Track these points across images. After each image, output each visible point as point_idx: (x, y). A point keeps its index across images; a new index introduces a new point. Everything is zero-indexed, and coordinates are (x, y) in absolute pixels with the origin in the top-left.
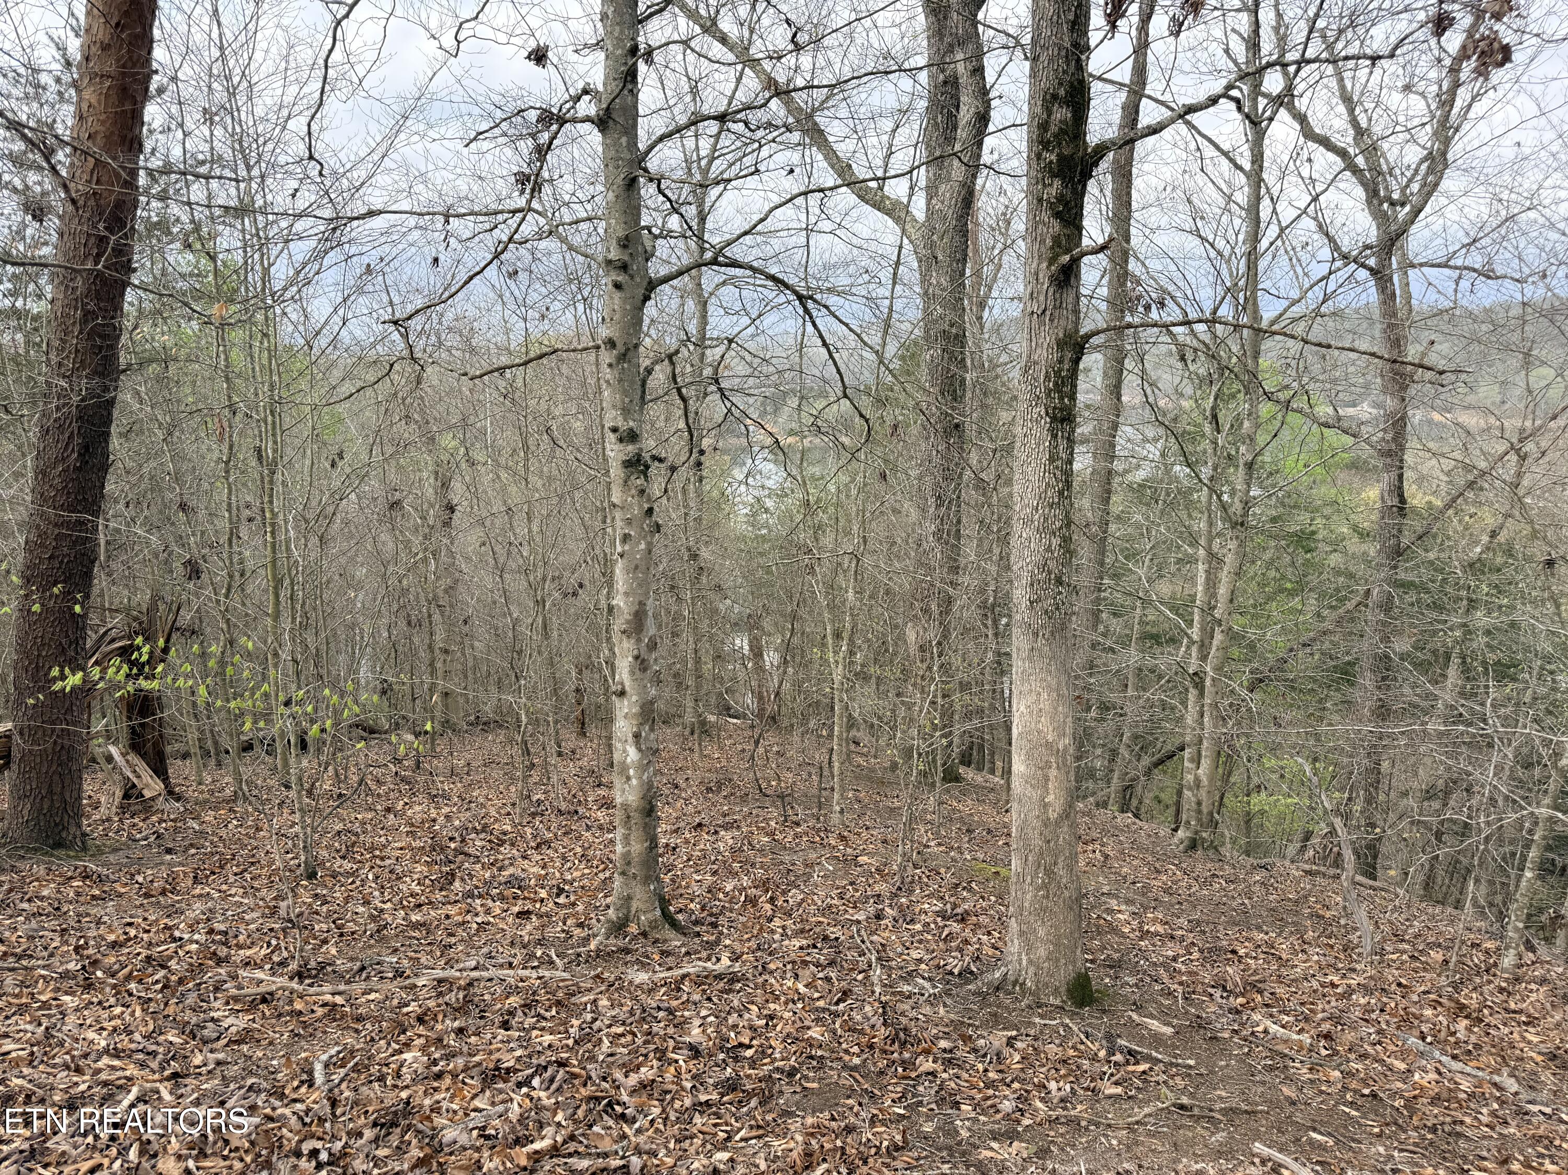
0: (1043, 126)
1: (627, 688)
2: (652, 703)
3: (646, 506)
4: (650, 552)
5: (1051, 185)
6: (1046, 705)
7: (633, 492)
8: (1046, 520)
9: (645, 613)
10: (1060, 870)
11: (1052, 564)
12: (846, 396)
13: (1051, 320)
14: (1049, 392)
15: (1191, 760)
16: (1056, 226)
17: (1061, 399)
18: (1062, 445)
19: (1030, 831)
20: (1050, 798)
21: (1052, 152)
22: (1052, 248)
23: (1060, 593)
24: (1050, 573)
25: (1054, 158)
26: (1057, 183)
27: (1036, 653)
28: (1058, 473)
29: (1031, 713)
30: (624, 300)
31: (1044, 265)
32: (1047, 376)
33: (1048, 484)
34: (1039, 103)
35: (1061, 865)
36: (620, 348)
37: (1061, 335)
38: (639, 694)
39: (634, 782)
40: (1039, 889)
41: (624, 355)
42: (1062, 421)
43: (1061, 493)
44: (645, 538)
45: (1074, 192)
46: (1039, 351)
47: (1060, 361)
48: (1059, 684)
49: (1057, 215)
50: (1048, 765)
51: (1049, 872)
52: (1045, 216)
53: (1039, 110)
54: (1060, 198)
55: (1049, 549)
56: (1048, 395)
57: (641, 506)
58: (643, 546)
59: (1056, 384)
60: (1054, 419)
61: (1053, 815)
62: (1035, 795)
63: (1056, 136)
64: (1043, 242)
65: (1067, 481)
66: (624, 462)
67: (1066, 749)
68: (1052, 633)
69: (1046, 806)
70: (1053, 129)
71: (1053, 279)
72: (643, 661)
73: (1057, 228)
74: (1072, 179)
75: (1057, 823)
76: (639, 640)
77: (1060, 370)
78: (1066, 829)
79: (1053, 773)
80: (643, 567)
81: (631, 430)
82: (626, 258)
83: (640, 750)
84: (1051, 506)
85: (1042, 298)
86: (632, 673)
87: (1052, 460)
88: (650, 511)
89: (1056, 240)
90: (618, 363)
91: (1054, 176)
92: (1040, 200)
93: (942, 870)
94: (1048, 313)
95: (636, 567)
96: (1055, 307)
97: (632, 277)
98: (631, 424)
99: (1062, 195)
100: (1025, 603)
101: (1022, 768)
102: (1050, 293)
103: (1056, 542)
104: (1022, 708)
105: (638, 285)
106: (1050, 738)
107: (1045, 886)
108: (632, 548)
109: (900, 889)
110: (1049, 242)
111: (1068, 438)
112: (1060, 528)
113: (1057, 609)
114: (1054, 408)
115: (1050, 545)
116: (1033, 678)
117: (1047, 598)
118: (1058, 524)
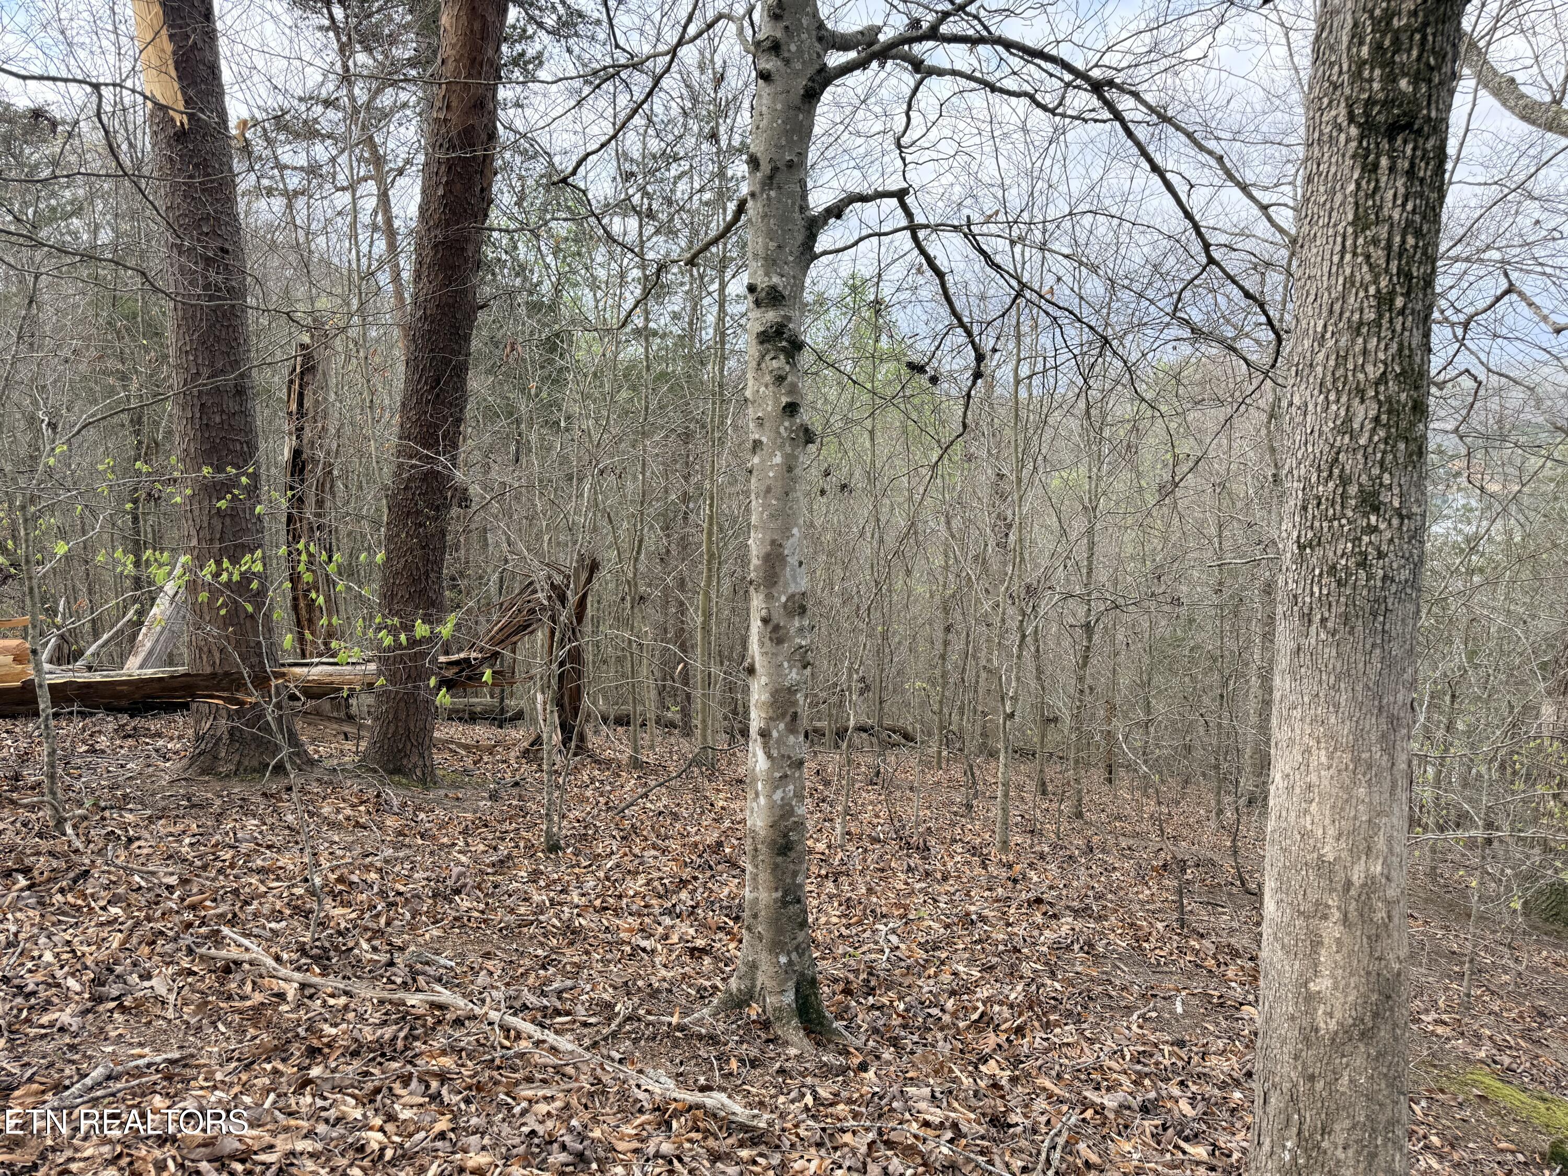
1: (757, 666)
2: (791, 691)
3: (784, 400)
4: (790, 469)
6: (1324, 779)
7: (768, 378)
8: (1342, 359)
9: (782, 559)
11: (1348, 462)
12: (1211, 261)
14: (1358, 71)
17: (1390, 79)
20: (1322, 985)
24: (1345, 481)
27: (1305, 658)
28: (1378, 255)
30: (774, 97)
32: (1357, 36)
33: (1350, 281)
36: (765, 168)
38: (770, 675)
39: (762, 800)
41: (771, 178)
42: (1392, 131)
43: (1384, 301)
44: (781, 447)
48: (1359, 734)
50: (1320, 912)
55: (1346, 427)
56: (1356, 76)
57: (776, 400)
58: (778, 459)
59: (1378, 48)
60: (1368, 128)
61: (1327, 1025)
62: (1295, 970)
65: (1409, 273)
66: (759, 335)
68: (1343, 618)
69: (1310, 998)
72: (777, 628)
75: (1336, 1046)
76: (769, 597)
78: (1359, 1061)
79: (1331, 930)
80: (778, 490)
81: (773, 288)
82: (779, 34)
83: (769, 756)
84: (1357, 330)
86: (762, 644)
87: (1360, 223)
88: (791, 409)
90: (763, 190)
95: (768, 490)
97: (787, 62)
98: (775, 279)
103: (1363, 412)
105: (797, 74)
108: (763, 461)
111: (1411, 173)
112: (1382, 379)
113: (1363, 564)
114: (1370, 102)
115: (1348, 419)
116: (1298, 713)
117: (1335, 538)
118: (1373, 372)
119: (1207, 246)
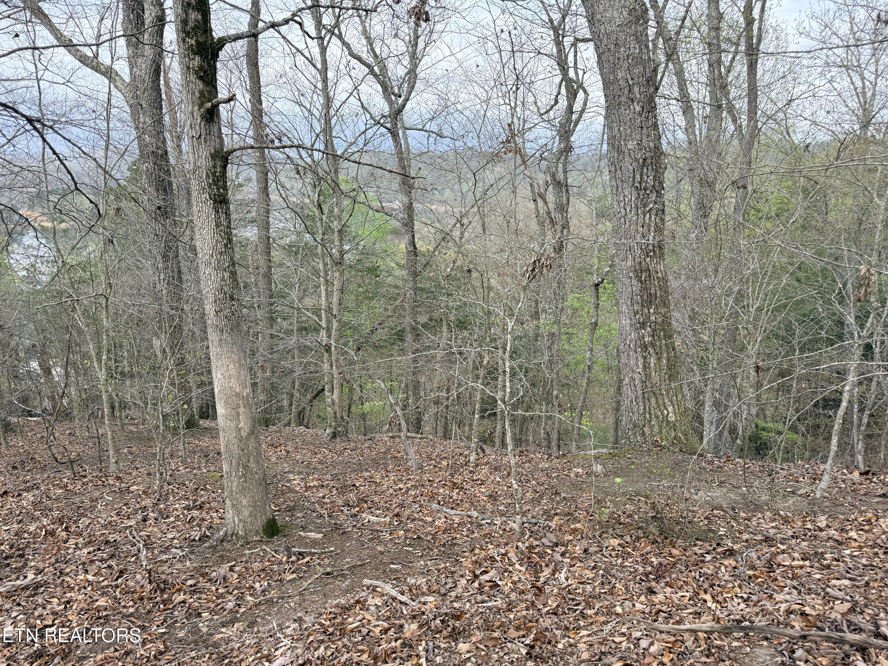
0: (185, 22)
5: (194, 59)
6: (233, 372)
8: (219, 262)
10: (252, 465)
11: (226, 289)
12: (77, 189)
13: (205, 142)
14: (210, 186)
15: (329, 391)
16: (200, 85)
17: (218, 189)
18: (223, 217)
19: (232, 447)
20: (242, 425)
21: (192, 38)
22: (200, 98)
23: (233, 305)
24: (225, 293)
25: (193, 42)
26: (198, 58)
27: (223, 342)
28: (223, 234)
29: (224, 378)
31: (196, 108)
32: (207, 176)
33: (217, 241)
34: (180, 7)
35: (252, 461)
37: (213, 151)
40: (240, 478)
42: (221, 202)
43: (226, 246)
45: (209, 65)
46: (200, 160)
47: (215, 167)
48: (239, 358)
49: (201, 78)
50: (238, 406)
51: (245, 467)
52: (193, 78)
53: (180, 11)
54: (201, 68)
55: (223, 279)
56: (210, 187)
59: (213, 180)
60: (215, 201)
61: (244, 434)
62: (233, 425)
63: (193, 29)
64: (193, 94)
65: (229, 239)
67: (248, 395)
68: (232, 329)
69: (239, 430)
70: (191, 24)
71: (203, 117)
73: (201, 86)
74: (206, 57)
75: (247, 438)
77: (215, 172)
78: (253, 440)
79: (242, 410)
84: (221, 253)
85: (198, 128)
87: (217, 225)
89: (201, 93)
91: (195, 54)
92: (188, 68)
93: (187, 482)
94: (203, 137)
96: (206, 134)
99: (202, 66)
100: (212, 313)
101: (223, 411)
102: (202, 126)
103: (227, 275)
104: (219, 376)
106: (238, 390)
107: (244, 475)
109: (159, 500)
110: (197, 94)
111: (226, 213)
112: (229, 267)
113: (233, 314)
114: (215, 195)
115: (223, 277)
116: (223, 357)
117: (225, 309)
118: (227, 264)
119: (76, 184)
